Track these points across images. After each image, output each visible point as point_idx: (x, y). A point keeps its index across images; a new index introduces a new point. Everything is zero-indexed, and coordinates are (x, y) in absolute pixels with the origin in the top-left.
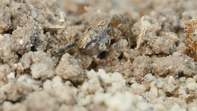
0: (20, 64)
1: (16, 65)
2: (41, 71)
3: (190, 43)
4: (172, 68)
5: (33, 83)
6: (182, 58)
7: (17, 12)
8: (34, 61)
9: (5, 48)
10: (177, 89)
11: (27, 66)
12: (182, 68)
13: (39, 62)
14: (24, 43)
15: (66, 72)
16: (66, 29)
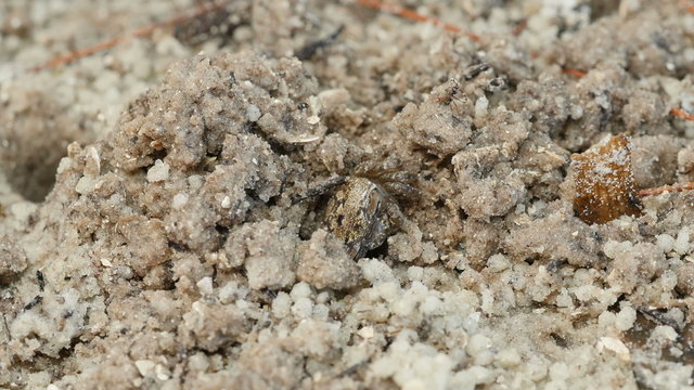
0: (222, 256)
1: (214, 256)
2: (267, 277)
3: (587, 186)
4: (546, 250)
5: (250, 308)
6: (566, 229)
7: (217, 119)
8: (252, 253)
9: (190, 224)
10: (552, 295)
11: (238, 262)
12: (565, 250)
13: (263, 254)
14: (231, 204)
15: (320, 275)
16: (322, 142)
